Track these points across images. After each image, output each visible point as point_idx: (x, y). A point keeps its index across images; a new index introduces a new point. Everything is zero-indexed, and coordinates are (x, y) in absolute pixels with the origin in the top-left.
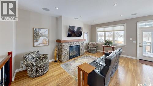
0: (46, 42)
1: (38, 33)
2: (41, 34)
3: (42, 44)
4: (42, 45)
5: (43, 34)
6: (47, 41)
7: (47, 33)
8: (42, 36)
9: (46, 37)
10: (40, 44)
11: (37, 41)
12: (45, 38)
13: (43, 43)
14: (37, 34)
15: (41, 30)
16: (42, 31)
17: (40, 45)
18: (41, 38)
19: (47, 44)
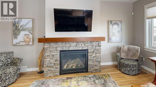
0: (28, 40)
1: (17, 25)
2: (21, 27)
3: (23, 42)
4: (24, 44)
5: (25, 28)
6: (30, 39)
7: (30, 25)
8: (23, 30)
9: (29, 31)
10: (20, 42)
11: (16, 38)
12: (27, 33)
13: (25, 41)
14: (16, 27)
15: (21, 21)
16: (23, 22)
17: (21, 44)
18: (22, 33)
19: (31, 43)
